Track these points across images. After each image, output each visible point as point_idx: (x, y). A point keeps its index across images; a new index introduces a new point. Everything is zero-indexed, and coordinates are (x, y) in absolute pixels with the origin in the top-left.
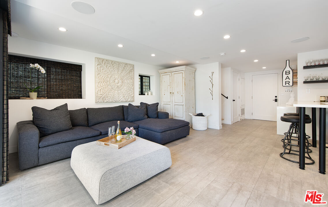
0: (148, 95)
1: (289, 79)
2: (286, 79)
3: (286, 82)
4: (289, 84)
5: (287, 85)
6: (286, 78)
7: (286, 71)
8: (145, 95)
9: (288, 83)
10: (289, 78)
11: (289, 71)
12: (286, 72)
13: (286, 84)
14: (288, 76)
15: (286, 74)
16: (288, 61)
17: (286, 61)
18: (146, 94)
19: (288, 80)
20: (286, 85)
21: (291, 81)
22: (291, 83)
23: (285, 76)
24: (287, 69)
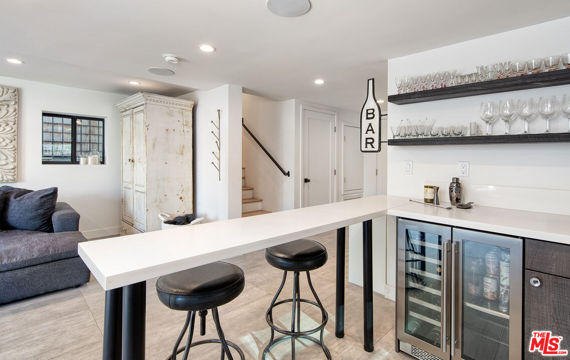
0: (87, 163)
1: (373, 133)
2: (366, 133)
4: (373, 147)
5: (369, 148)
6: (368, 130)
7: (367, 110)
8: (78, 163)
9: (371, 143)
10: (372, 130)
11: (373, 110)
12: (367, 114)
13: (366, 147)
14: (370, 125)
15: (367, 118)
16: (371, 82)
17: (368, 80)
18: (82, 160)
19: (370, 134)
20: (366, 149)
21: (375, 137)
22: (376, 144)
23: (366, 124)
24: (370, 104)
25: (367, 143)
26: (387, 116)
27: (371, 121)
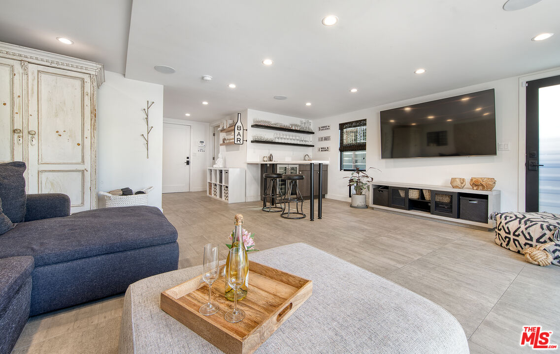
2: (237, 136)
3: (237, 138)
5: (239, 142)
7: (238, 126)
11: (241, 127)
19: (239, 137)
21: (241, 138)
22: (241, 141)
23: (237, 132)
24: (239, 124)
25: (237, 140)
26: (247, 130)
27: (239, 131)
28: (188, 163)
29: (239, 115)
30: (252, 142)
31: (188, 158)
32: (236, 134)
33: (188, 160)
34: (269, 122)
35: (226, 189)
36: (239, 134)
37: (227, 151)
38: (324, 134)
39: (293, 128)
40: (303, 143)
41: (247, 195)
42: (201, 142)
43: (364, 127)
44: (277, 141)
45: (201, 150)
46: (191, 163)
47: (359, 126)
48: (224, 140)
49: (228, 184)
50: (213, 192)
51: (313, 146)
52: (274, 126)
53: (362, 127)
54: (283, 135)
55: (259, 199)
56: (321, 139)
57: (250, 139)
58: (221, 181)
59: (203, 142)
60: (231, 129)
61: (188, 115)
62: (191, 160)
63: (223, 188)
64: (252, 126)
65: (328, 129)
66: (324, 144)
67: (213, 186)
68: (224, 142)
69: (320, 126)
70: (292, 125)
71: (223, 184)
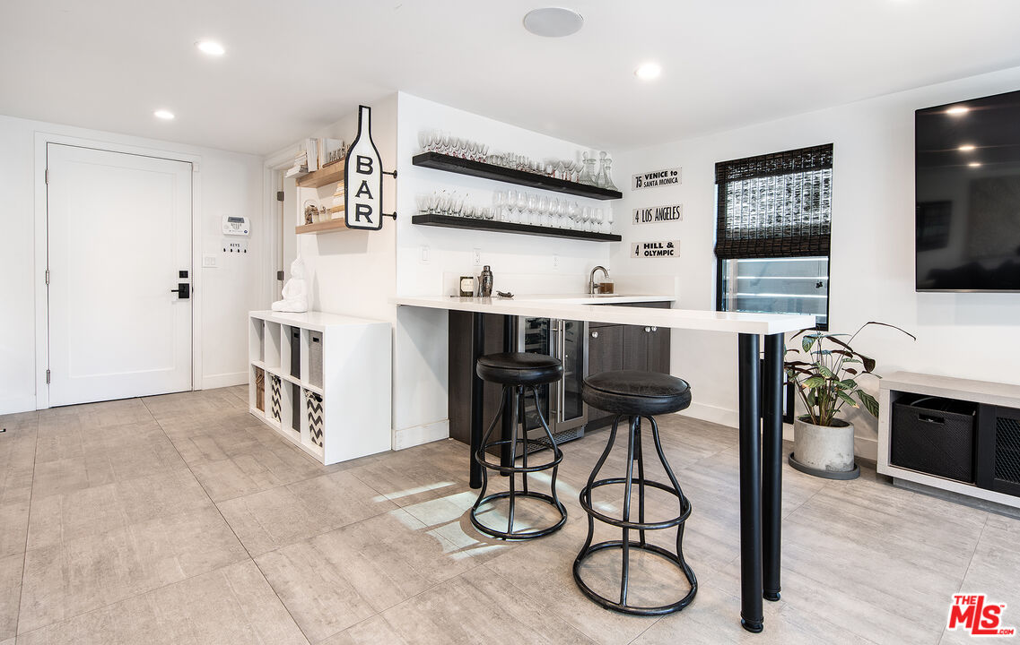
1: (371, 197)
2: (358, 195)
3: (358, 206)
4: (369, 221)
5: (363, 221)
6: (360, 191)
7: (359, 157)
9: (366, 215)
10: (368, 192)
11: (370, 159)
12: (359, 164)
13: (358, 220)
14: (364, 183)
15: (359, 171)
17: (361, 108)
19: (364, 199)
20: (357, 224)
21: (375, 204)
22: (375, 217)
23: (355, 180)
24: (364, 148)
25: (358, 213)
26: (395, 174)
27: (365, 177)
28: (184, 292)
29: (365, 112)
30: (417, 220)
31: (183, 274)
32: (353, 189)
33: (184, 281)
34: (477, 149)
35: (315, 403)
36: (364, 189)
37: (323, 251)
38: (658, 197)
39: (557, 175)
40: (587, 227)
41: (398, 425)
42: (232, 220)
43: (821, 175)
44: (506, 217)
45: (234, 248)
46: (197, 294)
47: (797, 170)
48: (311, 212)
49: (321, 384)
50: (268, 403)
51: (618, 238)
52: (498, 163)
53: (812, 175)
54: (527, 198)
55: (444, 432)
56: (646, 216)
57: (407, 210)
58: (296, 371)
59: (240, 220)
60: (335, 171)
61: (165, 115)
62: (195, 282)
63: (303, 400)
64: (418, 160)
65: (669, 181)
66: (658, 232)
67: (268, 383)
68: (309, 220)
69: (643, 171)
70: (555, 166)
71: (304, 382)
